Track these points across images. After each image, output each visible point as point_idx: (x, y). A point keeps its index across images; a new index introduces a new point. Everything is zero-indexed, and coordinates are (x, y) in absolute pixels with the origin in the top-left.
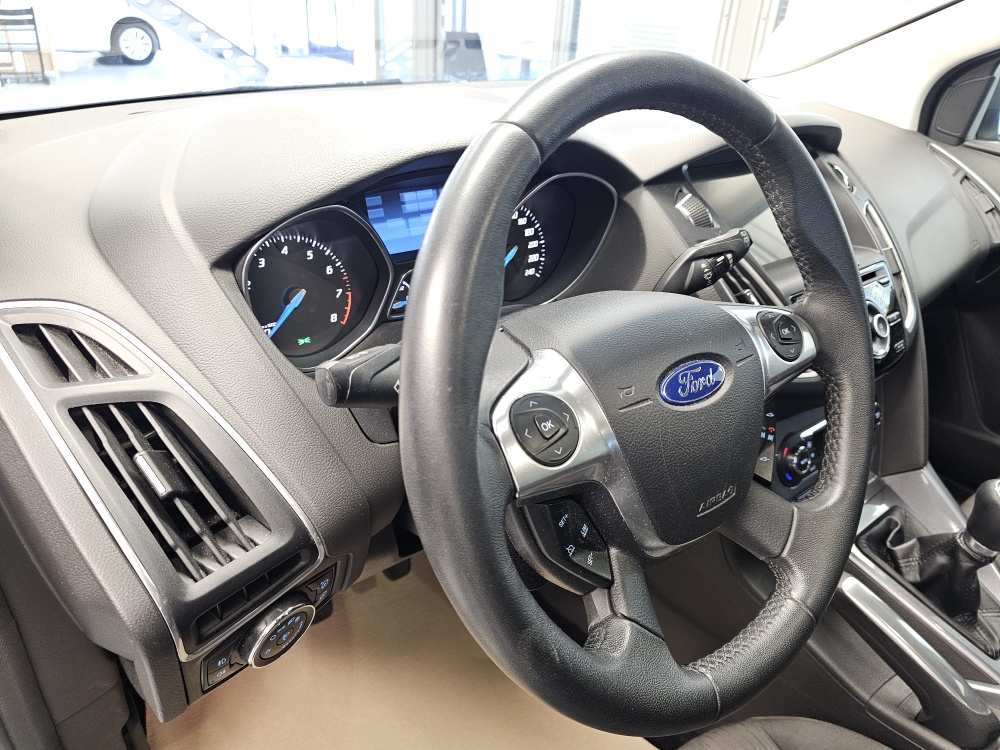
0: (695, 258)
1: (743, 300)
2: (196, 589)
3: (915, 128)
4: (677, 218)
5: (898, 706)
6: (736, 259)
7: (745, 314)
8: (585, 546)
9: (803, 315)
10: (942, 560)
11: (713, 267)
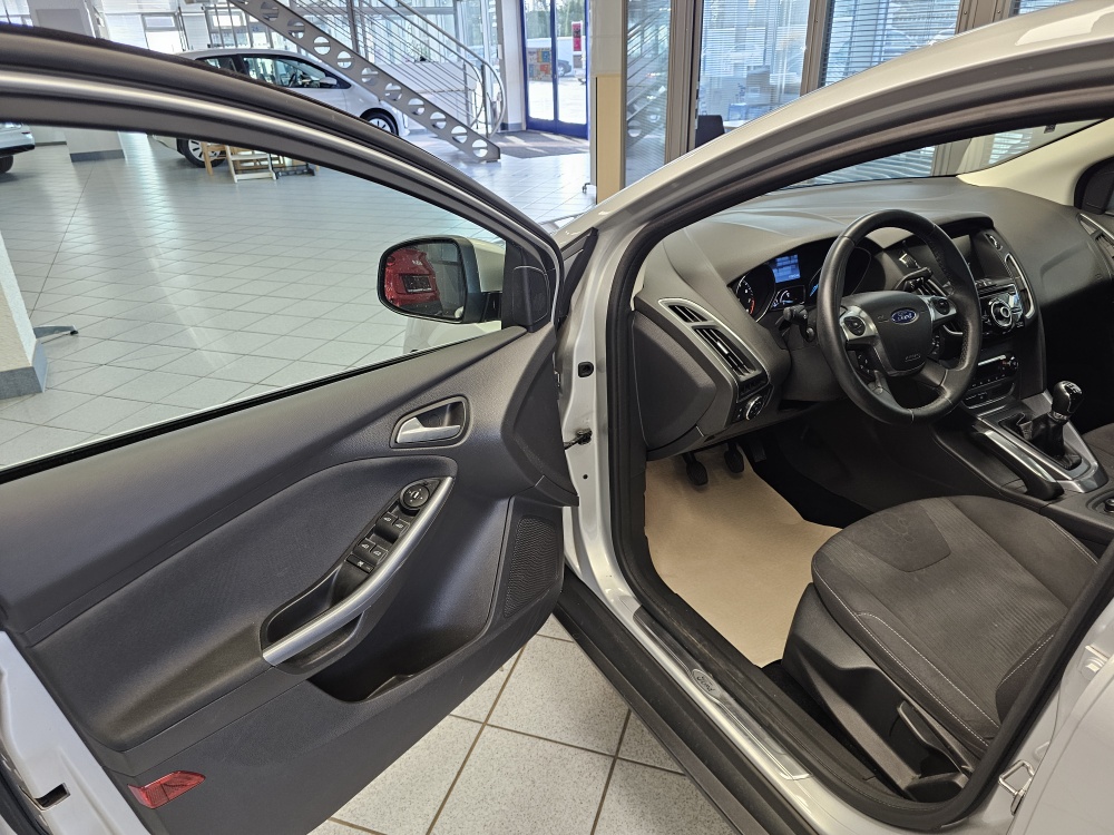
0: (906, 279)
1: (926, 294)
2: (743, 378)
3: (1072, 204)
4: (900, 265)
5: (1015, 489)
6: (926, 279)
7: (926, 299)
8: (866, 367)
9: (951, 299)
10: (1042, 427)
11: (915, 283)
